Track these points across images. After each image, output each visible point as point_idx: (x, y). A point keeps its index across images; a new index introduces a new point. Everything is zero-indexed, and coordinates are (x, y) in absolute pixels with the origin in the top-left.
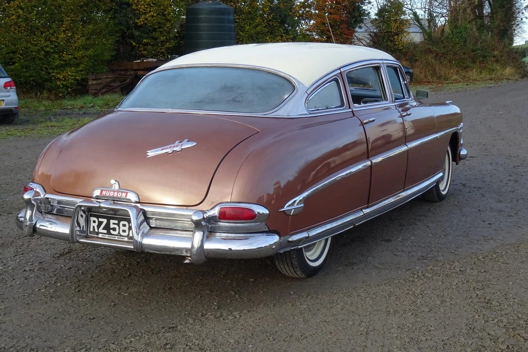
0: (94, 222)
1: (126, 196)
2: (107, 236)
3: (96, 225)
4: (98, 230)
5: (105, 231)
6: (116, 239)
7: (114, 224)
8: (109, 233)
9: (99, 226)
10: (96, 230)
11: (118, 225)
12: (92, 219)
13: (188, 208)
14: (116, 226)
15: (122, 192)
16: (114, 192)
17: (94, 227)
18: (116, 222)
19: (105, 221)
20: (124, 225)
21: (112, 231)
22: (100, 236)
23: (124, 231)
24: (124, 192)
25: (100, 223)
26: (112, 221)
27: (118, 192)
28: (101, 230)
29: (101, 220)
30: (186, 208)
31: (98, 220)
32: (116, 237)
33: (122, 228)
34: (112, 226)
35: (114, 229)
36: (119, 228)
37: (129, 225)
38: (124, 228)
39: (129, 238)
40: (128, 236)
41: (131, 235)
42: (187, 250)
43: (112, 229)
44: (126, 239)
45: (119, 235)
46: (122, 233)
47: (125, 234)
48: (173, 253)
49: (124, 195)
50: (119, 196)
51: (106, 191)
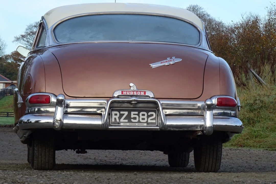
0: (116, 115)
1: (145, 93)
2: (128, 124)
3: (117, 117)
4: (120, 120)
5: (127, 121)
7: (134, 114)
8: (130, 121)
9: (120, 118)
10: (118, 120)
12: (114, 113)
13: (191, 100)
14: (137, 116)
15: (140, 92)
16: (133, 92)
17: (115, 119)
18: (137, 113)
19: (126, 113)
20: (143, 115)
21: (132, 120)
22: (122, 124)
23: (143, 119)
25: (121, 116)
26: (132, 113)
27: (137, 92)
28: (122, 120)
29: (122, 113)
30: (190, 100)
31: (120, 113)
32: (137, 124)
33: (141, 117)
34: (132, 116)
35: (135, 118)
36: (139, 117)
37: (148, 114)
38: (143, 117)
39: (148, 124)
40: (147, 122)
41: (149, 121)
42: (201, 126)
43: (132, 118)
44: (145, 124)
45: (139, 122)
46: (141, 121)
47: (145, 121)
48: (190, 129)
49: (142, 93)
50: (139, 94)
51: (126, 91)
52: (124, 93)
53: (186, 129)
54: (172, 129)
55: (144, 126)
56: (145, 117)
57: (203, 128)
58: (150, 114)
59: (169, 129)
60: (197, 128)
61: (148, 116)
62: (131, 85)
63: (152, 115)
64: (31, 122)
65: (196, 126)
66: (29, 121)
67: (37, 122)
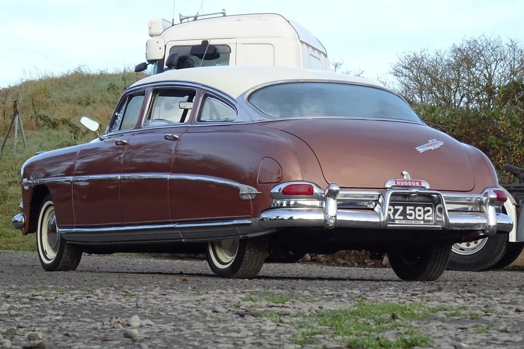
0: (389, 210)
1: (420, 184)
2: (404, 222)
3: (391, 213)
4: (394, 217)
5: (402, 218)
6: (413, 223)
7: (410, 210)
8: (405, 218)
9: (394, 214)
10: (392, 217)
11: (414, 210)
13: (465, 193)
14: (412, 212)
15: (415, 182)
16: (408, 182)
17: (389, 215)
18: (412, 208)
19: (401, 208)
20: (420, 210)
21: (408, 217)
22: (397, 222)
23: (420, 216)
24: (417, 182)
25: (396, 211)
26: (408, 208)
27: (411, 182)
28: (397, 217)
29: (396, 207)
31: (394, 208)
32: (413, 221)
33: (418, 213)
34: (408, 212)
35: (411, 215)
36: (415, 213)
37: (424, 210)
38: (420, 213)
39: (424, 222)
40: (424, 220)
41: (426, 218)
42: (484, 224)
43: (408, 215)
44: (422, 222)
45: (415, 219)
46: (418, 218)
47: (421, 218)
48: (472, 228)
49: (418, 184)
50: (414, 185)
51: (400, 181)
52: (398, 183)
53: (468, 229)
54: (454, 229)
55: (421, 224)
56: (422, 213)
57: (486, 227)
58: (426, 209)
59: (451, 228)
60: (480, 227)
61: (425, 212)
62: (405, 173)
63: (428, 211)
64: (282, 219)
65: (478, 225)
66: (280, 218)
67: (291, 218)
